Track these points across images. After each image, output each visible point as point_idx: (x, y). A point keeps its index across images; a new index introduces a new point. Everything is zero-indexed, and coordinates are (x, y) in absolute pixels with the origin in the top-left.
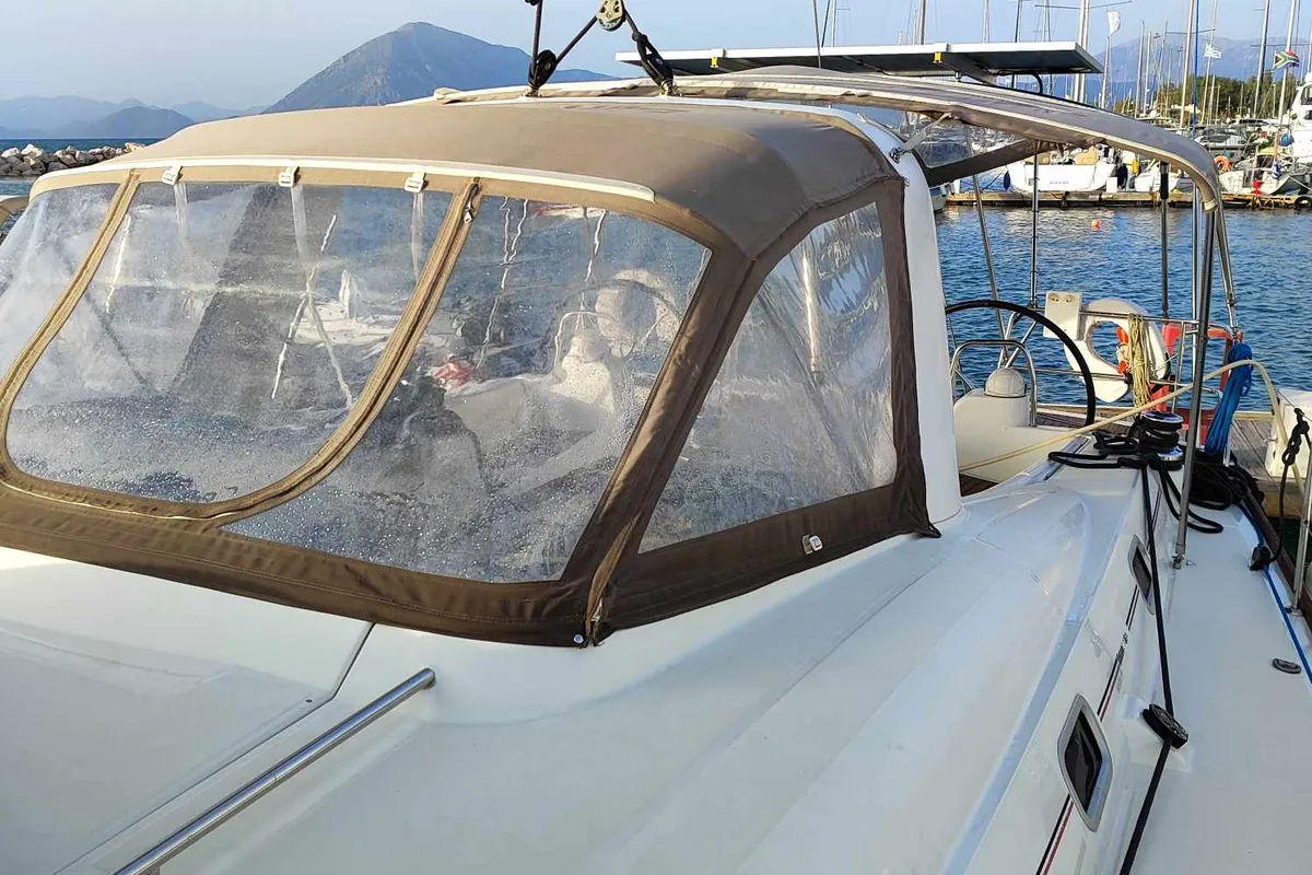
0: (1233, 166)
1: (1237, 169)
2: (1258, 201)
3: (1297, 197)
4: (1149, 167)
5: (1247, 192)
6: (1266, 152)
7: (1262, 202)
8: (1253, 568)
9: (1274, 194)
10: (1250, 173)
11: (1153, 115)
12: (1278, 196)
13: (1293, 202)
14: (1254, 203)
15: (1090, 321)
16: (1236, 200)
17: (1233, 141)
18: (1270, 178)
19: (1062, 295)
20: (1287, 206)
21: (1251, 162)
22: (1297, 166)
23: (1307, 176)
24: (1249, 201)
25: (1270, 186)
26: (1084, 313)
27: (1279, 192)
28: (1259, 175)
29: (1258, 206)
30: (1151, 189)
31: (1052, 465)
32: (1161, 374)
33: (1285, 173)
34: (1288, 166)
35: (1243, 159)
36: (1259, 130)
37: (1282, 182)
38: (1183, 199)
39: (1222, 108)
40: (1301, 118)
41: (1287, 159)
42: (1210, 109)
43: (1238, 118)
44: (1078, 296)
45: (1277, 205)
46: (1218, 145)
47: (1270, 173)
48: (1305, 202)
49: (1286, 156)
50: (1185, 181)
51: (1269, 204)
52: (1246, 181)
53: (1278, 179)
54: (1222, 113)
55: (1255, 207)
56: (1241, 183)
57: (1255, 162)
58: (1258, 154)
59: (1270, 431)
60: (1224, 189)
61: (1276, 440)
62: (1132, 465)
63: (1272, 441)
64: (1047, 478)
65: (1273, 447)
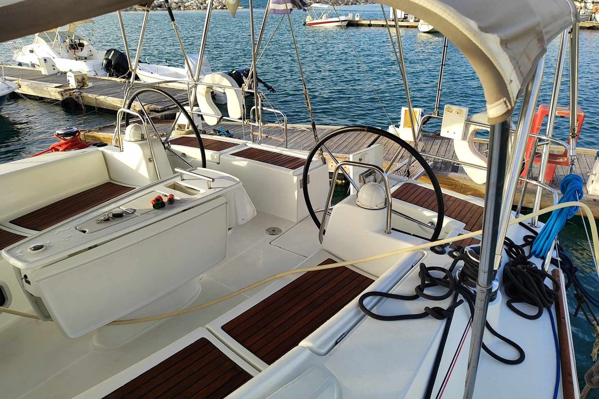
15: (472, 128)
19: (455, 108)
26: (468, 122)
59: (592, 168)
60: (596, 21)
61: (595, 175)
62: (438, 313)
63: (593, 174)
64: (337, 343)
65: (592, 178)
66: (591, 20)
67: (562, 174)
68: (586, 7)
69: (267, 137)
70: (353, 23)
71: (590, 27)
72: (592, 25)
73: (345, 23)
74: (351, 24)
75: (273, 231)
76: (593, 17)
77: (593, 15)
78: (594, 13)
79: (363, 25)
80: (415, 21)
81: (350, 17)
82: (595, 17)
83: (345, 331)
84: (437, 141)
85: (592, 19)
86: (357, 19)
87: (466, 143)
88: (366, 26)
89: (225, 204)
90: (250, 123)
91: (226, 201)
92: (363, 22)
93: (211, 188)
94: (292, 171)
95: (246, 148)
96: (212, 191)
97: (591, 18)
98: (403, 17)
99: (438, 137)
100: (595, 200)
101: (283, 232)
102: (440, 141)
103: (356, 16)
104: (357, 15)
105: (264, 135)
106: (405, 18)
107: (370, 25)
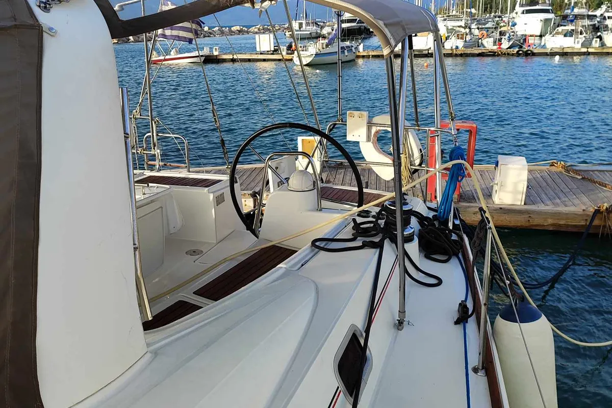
0: (489, 37)
1: (490, 37)
2: (500, 53)
3: (517, 49)
4: (450, 37)
5: (495, 48)
6: (503, 29)
7: (502, 53)
8: (457, 322)
9: (507, 49)
10: (496, 39)
11: (454, 13)
12: (508, 50)
13: (515, 52)
14: (498, 53)
15: (374, 130)
16: (490, 52)
17: (489, 25)
18: (506, 41)
19: (356, 113)
20: (513, 55)
21: (496, 34)
22: (517, 35)
23: (522, 40)
24: (496, 52)
25: (505, 45)
26: (370, 125)
27: (509, 48)
28: (500, 40)
29: (500, 55)
30: (452, 47)
31: (313, 251)
32: (417, 162)
33: (512, 38)
34: (513, 35)
35: (493, 32)
36: (502, 19)
37: (511, 43)
38: (465, 52)
39: (486, 10)
40: (519, 13)
41: (512, 32)
42: (480, 11)
43: (493, 14)
44: (365, 114)
45: (508, 54)
46: (483, 26)
47: (505, 39)
48: (521, 52)
49: (512, 31)
50: (467, 43)
51: (505, 54)
52: (495, 43)
53: (509, 41)
54: (486, 12)
55: (498, 55)
56: (492, 44)
57: (498, 34)
58: (499, 30)
59: (494, 179)
60: (484, 47)
61: (497, 184)
62: (373, 245)
63: (495, 184)
64: (302, 265)
65: (496, 188)
66: (478, 47)
67: (469, 189)
68: (471, 33)
69: (165, 165)
70: (211, 58)
71: (479, 53)
72: (481, 52)
73: (203, 59)
74: (209, 60)
75: (194, 252)
76: (480, 44)
77: (480, 41)
78: (481, 39)
79: (224, 61)
80: (288, 54)
81: (206, 51)
82: (482, 43)
83: (307, 259)
84: (341, 171)
85: (480, 45)
86: (216, 53)
87: (370, 144)
88: (229, 61)
89: (160, 209)
90: (144, 152)
91: (160, 206)
92: (225, 57)
93: (145, 194)
94: (207, 189)
95: (145, 177)
96: (146, 196)
97: (478, 44)
98: (273, 49)
99: (340, 166)
100: (501, 208)
101: (204, 253)
102: (343, 171)
103: (214, 50)
104: (216, 49)
105: (162, 164)
106: (275, 50)
107: (233, 60)
